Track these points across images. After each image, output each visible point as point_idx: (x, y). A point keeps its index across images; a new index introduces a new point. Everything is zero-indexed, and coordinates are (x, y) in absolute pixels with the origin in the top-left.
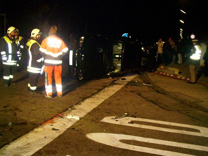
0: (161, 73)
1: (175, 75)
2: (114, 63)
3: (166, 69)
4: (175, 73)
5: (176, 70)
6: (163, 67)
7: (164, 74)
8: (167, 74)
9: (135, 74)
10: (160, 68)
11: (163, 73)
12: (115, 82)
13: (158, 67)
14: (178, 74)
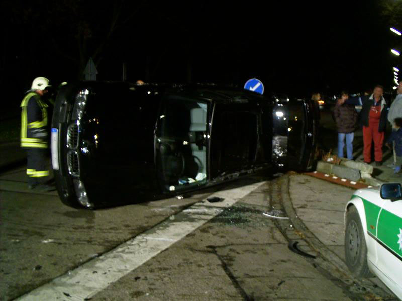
0: (326, 175)
1: (361, 182)
2: (195, 157)
3: (340, 164)
4: (362, 176)
5: (366, 168)
6: (332, 159)
7: (335, 177)
8: (342, 178)
9: (259, 181)
10: (326, 161)
11: (331, 176)
12: (185, 211)
13: (320, 158)
14: (369, 179)
